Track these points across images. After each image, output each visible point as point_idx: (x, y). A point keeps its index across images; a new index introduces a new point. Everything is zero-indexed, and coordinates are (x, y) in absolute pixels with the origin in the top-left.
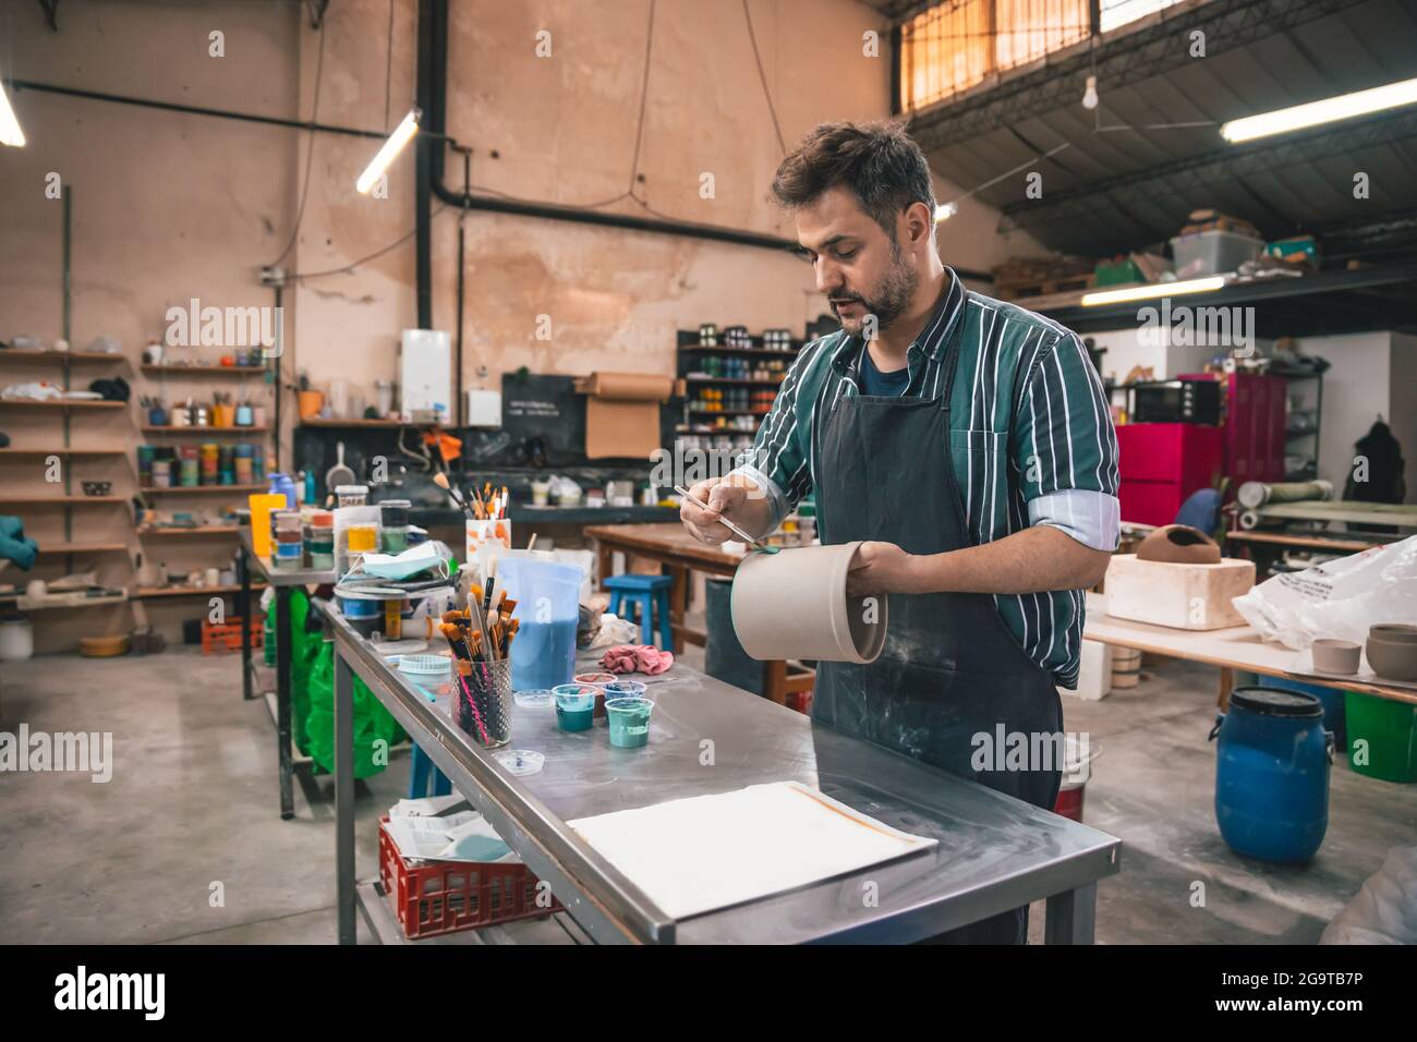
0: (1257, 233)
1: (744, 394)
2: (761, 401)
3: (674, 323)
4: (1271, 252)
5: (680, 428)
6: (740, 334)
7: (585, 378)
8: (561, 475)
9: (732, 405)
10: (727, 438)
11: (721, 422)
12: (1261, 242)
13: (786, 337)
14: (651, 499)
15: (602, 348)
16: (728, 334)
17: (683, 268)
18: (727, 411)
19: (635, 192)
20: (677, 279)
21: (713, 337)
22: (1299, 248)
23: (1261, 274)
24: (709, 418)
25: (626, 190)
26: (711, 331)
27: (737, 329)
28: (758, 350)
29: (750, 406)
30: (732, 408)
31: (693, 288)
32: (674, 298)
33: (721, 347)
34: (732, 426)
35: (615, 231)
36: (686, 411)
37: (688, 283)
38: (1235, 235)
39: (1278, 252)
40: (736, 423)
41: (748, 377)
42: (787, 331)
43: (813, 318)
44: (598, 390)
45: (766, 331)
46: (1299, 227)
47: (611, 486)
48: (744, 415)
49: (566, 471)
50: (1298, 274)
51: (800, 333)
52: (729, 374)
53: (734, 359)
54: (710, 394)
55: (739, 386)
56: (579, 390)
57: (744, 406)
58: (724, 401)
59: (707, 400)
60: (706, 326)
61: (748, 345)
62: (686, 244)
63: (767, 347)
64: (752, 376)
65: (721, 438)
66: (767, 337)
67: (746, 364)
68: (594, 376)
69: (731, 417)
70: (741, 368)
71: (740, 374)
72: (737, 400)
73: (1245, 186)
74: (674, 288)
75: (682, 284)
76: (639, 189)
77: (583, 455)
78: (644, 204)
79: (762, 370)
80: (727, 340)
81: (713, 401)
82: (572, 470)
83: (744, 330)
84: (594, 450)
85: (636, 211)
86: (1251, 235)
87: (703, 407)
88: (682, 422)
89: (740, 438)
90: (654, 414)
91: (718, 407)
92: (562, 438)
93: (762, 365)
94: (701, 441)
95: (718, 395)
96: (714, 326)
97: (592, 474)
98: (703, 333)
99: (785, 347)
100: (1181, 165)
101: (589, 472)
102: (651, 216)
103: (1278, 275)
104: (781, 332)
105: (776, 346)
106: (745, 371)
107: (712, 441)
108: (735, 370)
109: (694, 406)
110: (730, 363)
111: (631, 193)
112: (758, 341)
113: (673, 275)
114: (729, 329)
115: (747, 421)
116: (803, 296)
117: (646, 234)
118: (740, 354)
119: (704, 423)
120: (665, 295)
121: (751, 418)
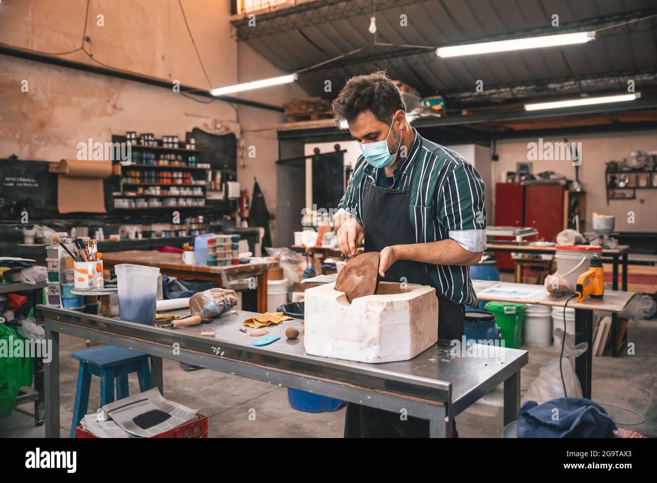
0: (419, 94)
1: (153, 174)
2: (163, 178)
3: (110, 130)
4: (425, 103)
5: (115, 194)
6: (150, 138)
7: (57, 163)
8: (41, 225)
9: (146, 180)
10: (144, 200)
11: (141, 191)
12: (420, 99)
13: (176, 140)
14: (100, 238)
15: (66, 145)
16: (143, 138)
17: (115, 97)
18: (143, 184)
19: (84, 48)
20: (112, 103)
21: (134, 139)
22: (437, 103)
23: (423, 115)
24: (134, 188)
25: (79, 46)
26: (133, 136)
27: (148, 135)
28: (160, 147)
29: (156, 181)
30: (146, 182)
31: (121, 109)
32: (110, 115)
33: (139, 146)
34: (147, 192)
35: (72, 71)
36: (122, 184)
37: (118, 106)
38: (409, 94)
39: (428, 104)
40: (150, 191)
41: (155, 163)
42: (177, 137)
43: (190, 130)
44: (68, 171)
45: (164, 136)
46: (437, 92)
47: (74, 230)
48: (154, 186)
49: (44, 221)
50: (439, 116)
51: (183, 138)
52: (144, 162)
53: (147, 153)
54: (133, 174)
55: (150, 169)
56: (52, 170)
57: (153, 180)
58: (142, 178)
59: (132, 177)
60: (131, 133)
61: (155, 144)
62: (117, 82)
63: (165, 146)
64: (157, 164)
65: (140, 200)
66: (165, 140)
67: (153, 156)
68: (63, 162)
69: (146, 187)
70: (150, 159)
71: (151, 161)
72: (150, 177)
73: (412, 70)
74: (109, 109)
75: (114, 107)
76: (87, 46)
77: (57, 211)
78: (91, 56)
79: (164, 159)
80: (142, 141)
81: (135, 177)
82: (48, 221)
83: (152, 135)
84: (63, 209)
85: (86, 60)
86: (416, 94)
87: (130, 181)
88: (118, 191)
89: (152, 199)
90: (100, 185)
91: (138, 181)
92: (42, 200)
93: (162, 156)
94: (129, 202)
95: (138, 174)
96: (135, 133)
97: (62, 223)
98: (128, 136)
99: (176, 146)
100: (383, 56)
101: (61, 222)
102: (95, 64)
103: (431, 116)
104: (173, 137)
105: (170, 146)
106: (154, 160)
107: (135, 201)
108: (147, 159)
109: (124, 181)
110: (145, 155)
111: (82, 48)
112: (160, 142)
113: (108, 101)
114: (144, 135)
115: (156, 190)
116: (184, 117)
117: (92, 74)
118: (149, 150)
119: (131, 191)
120: (104, 113)
121: (158, 188)
